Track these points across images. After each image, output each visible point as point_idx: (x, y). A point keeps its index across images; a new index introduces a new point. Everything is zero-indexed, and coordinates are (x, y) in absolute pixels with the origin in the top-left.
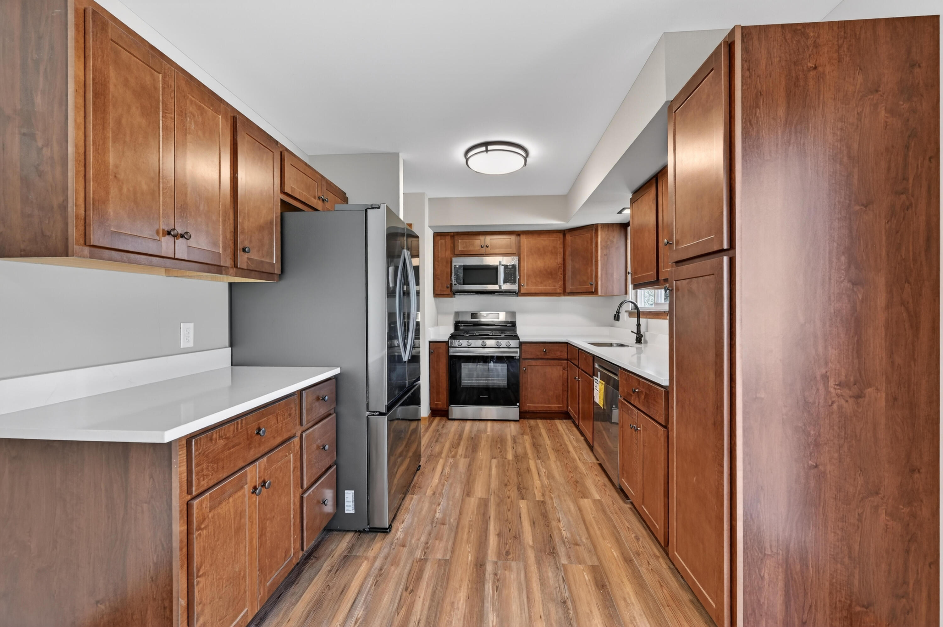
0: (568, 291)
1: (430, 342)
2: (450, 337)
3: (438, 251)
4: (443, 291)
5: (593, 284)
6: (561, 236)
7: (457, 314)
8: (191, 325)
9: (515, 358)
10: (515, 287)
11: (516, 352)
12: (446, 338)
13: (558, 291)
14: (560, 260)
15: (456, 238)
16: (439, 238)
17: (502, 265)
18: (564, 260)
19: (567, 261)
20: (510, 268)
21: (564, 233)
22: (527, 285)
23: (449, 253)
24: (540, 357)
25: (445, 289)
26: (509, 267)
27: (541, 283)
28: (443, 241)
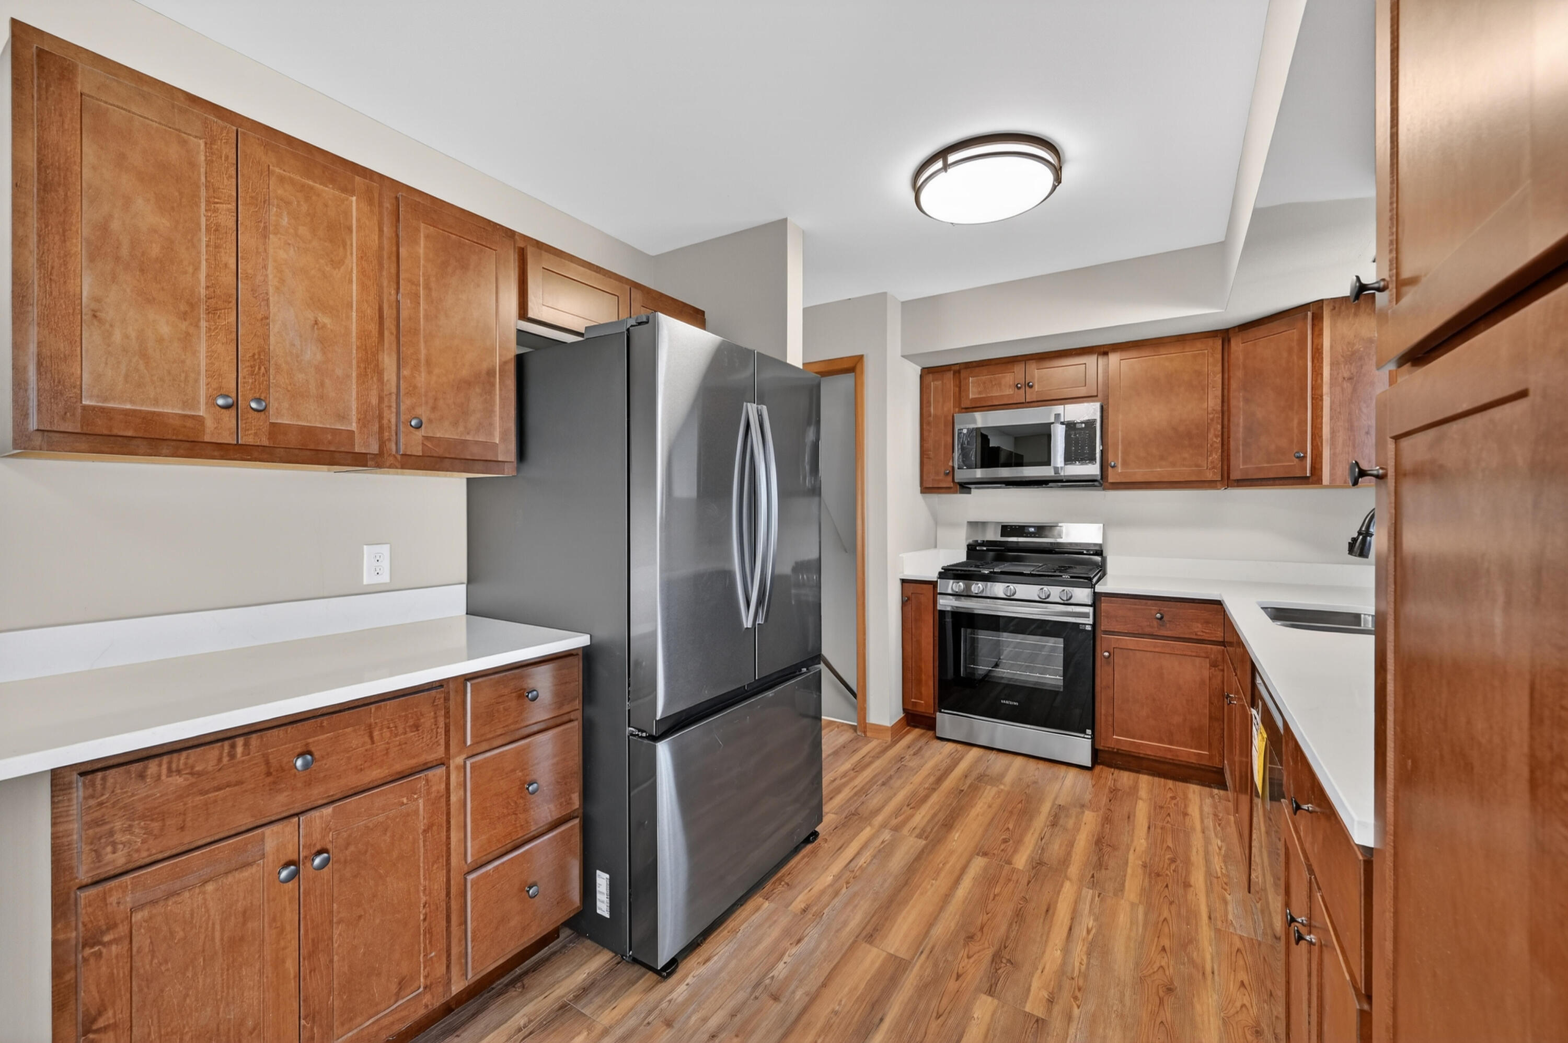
0: (1235, 475)
1: (904, 581)
2: (940, 573)
3: (929, 402)
4: (939, 481)
5: (1305, 457)
6: (1219, 343)
7: (974, 525)
8: (385, 549)
9: (1081, 627)
10: (1092, 470)
11: (1085, 615)
12: (932, 575)
13: (1209, 476)
14: (1213, 401)
15: (964, 374)
16: (930, 377)
17: (1062, 423)
18: (1225, 400)
19: (1233, 402)
20: (1082, 429)
21: (1225, 336)
22: (1125, 463)
23: (950, 404)
24: (1148, 630)
25: (942, 477)
26: (1078, 426)
27: (1162, 458)
28: (939, 383)
